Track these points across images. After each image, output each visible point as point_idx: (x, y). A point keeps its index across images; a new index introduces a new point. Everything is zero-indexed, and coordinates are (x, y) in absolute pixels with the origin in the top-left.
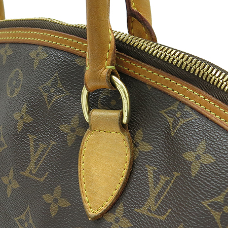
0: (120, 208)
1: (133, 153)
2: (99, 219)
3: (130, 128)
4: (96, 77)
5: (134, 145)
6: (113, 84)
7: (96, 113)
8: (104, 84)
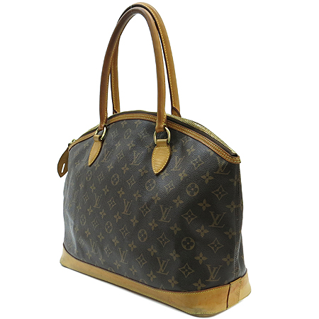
0: (166, 171)
1: (171, 153)
2: (158, 175)
3: (170, 144)
4: (159, 128)
5: (171, 150)
6: (165, 130)
7: (158, 140)
8: (163, 130)
